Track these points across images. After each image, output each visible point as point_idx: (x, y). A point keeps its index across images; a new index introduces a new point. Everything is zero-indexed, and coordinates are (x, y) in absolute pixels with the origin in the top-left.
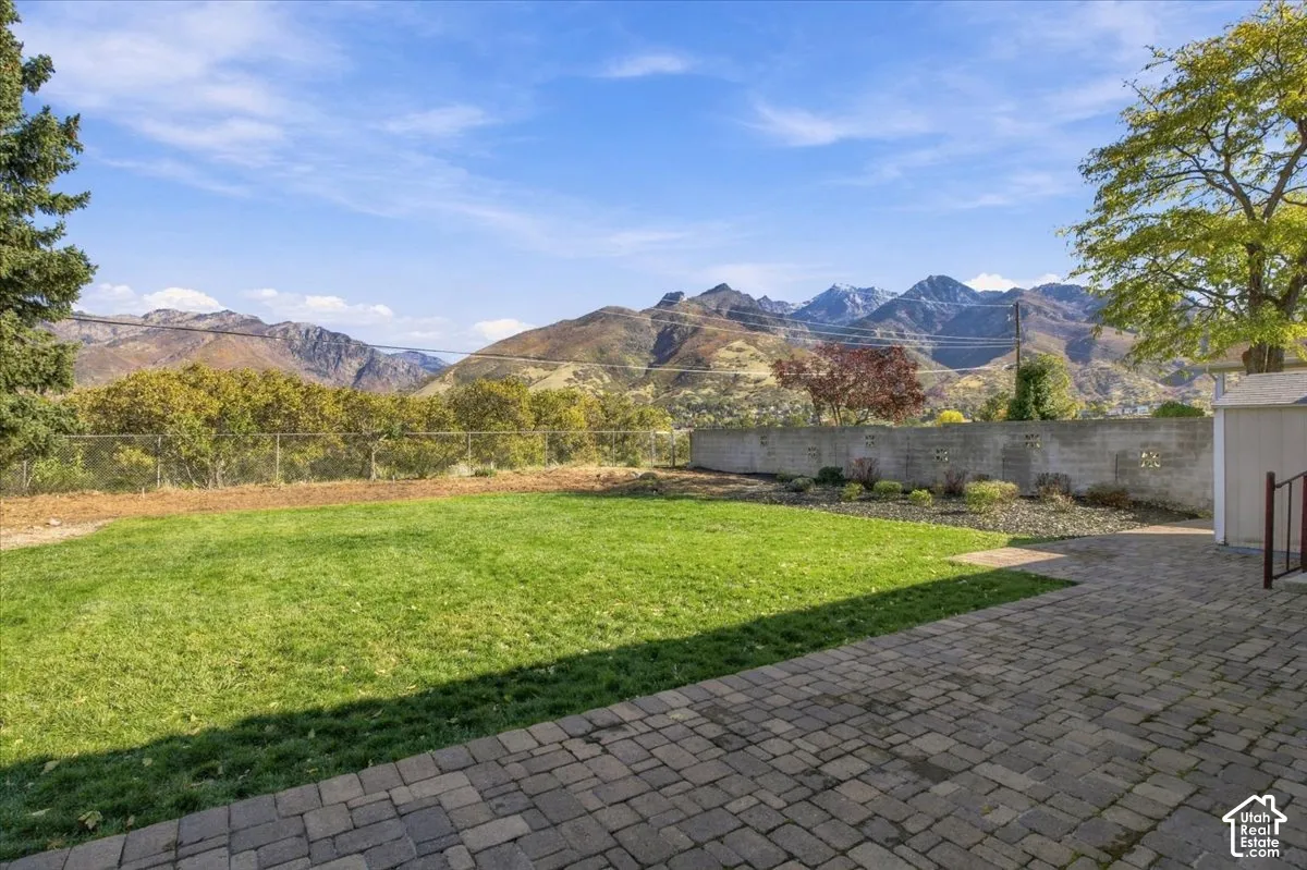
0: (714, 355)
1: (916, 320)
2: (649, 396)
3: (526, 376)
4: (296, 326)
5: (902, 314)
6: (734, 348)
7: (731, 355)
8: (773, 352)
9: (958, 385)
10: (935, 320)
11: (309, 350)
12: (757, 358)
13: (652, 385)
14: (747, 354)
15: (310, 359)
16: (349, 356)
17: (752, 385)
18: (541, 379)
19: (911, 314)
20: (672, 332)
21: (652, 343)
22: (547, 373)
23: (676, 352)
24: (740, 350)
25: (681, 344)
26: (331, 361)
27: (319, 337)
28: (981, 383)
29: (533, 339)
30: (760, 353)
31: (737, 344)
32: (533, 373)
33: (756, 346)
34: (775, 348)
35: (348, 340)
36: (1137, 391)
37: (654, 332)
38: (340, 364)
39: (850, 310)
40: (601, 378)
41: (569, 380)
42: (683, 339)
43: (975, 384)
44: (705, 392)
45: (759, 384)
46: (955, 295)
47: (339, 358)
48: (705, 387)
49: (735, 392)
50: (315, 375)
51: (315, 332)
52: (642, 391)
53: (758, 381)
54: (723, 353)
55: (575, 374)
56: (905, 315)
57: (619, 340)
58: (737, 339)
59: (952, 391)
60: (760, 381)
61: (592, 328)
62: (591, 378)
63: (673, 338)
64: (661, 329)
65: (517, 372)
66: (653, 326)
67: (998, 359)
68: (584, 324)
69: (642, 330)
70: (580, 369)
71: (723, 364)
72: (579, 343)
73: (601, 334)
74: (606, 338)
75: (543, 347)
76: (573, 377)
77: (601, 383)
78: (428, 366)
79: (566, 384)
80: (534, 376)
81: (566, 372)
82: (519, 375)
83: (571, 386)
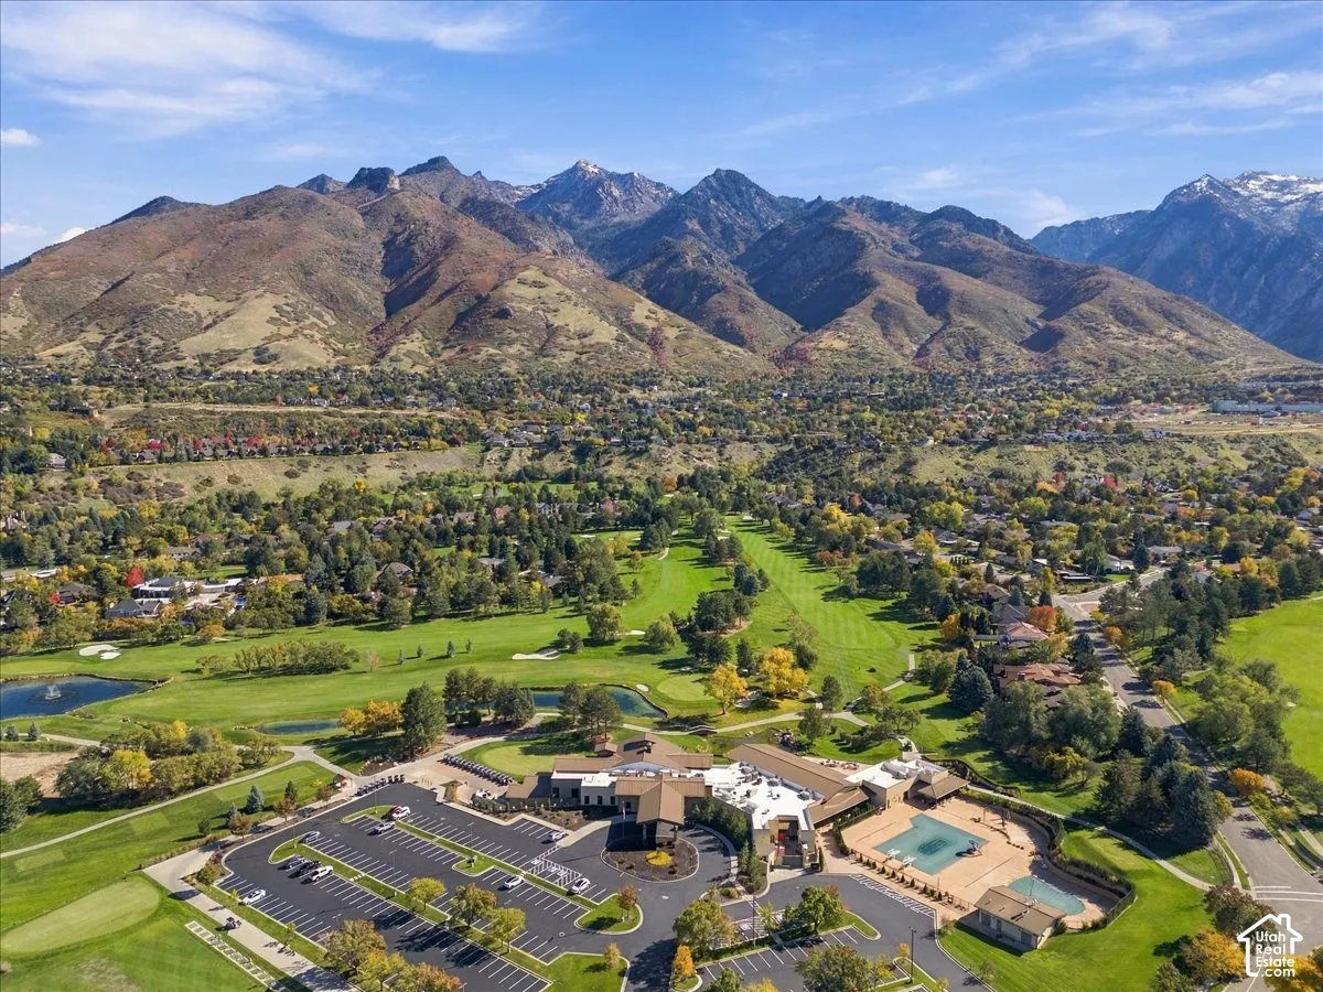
1: (710, 234)
2: (424, 353)
3: (189, 311)
6: (530, 281)
7: (528, 292)
9: (821, 346)
10: (736, 237)
12: (568, 298)
13: (418, 335)
14: (550, 293)
17: (576, 343)
18: (220, 316)
19: (705, 224)
20: (408, 243)
22: (226, 305)
23: (431, 278)
24: (538, 285)
25: (433, 264)
28: (846, 344)
30: (569, 291)
31: (529, 275)
32: (199, 304)
34: (584, 284)
36: (1008, 358)
37: (377, 239)
40: (320, 317)
41: (272, 320)
42: (434, 257)
43: (839, 345)
44: (512, 350)
45: (586, 341)
46: (751, 200)
48: (511, 342)
49: (556, 351)
52: (410, 346)
55: (278, 309)
56: (697, 227)
57: (328, 252)
60: (585, 336)
61: (269, 225)
62: (307, 318)
63: (413, 252)
64: (385, 235)
65: (170, 303)
66: (369, 228)
67: (852, 309)
68: (248, 215)
69: (356, 236)
70: (284, 301)
71: (523, 305)
72: (256, 253)
73: (293, 238)
74: (306, 247)
75: (185, 255)
76: (277, 315)
77: (326, 326)
79: (273, 329)
80: (203, 311)
81: (261, 306)
82: (174, 307)
83: (284, 333)
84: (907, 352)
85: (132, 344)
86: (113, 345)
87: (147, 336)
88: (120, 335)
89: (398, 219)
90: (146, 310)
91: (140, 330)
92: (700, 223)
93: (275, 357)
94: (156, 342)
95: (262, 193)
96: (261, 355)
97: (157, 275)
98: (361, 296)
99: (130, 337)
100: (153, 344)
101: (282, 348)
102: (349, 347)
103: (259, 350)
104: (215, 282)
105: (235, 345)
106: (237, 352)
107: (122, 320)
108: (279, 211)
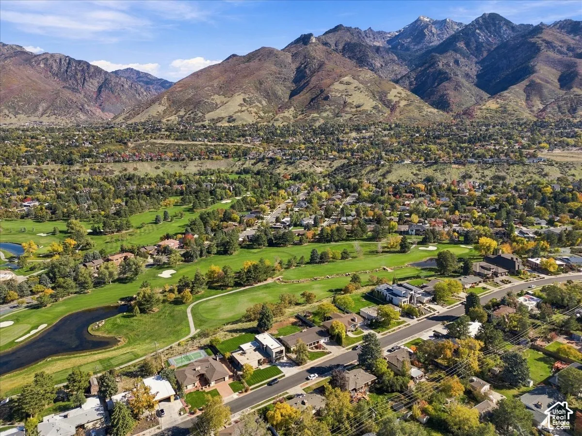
0: (332, 87)
1: (470, 49)
2: (291, 117)
3: (214, 102)
4: (52, 56)
5: (461, 45)
6: (345, 82)
7: (342, 87)
8: (369, 85)
9: (484, 107)
11: (64, 73)
12: (359, 89)
13: (292, 109)
14: (352, 87)
15: (65, 80)
16: (90, 77)
17: (354, 110)
18: (223, 104)
19: (467, 45)
20: (305, 67)
21: (292, 76)
22: (227, 99)
23: (308, 83)
24: (348, 83)
25: (311, 76)
26: (79, 82)
27: (69, 63)
28: (498, 106)
29: (215, 73)
30: (361, 86)
31: (346, 79)
32: (218, 99)
33: (358, 80)
34: (370, 81)
35: (88, 65)
37: (294, 67)
38: (85, 82)
39: (427, 38)
40: (260, 102)
41: (240, 105)
42: (313, 73)
44: (325, 114)
45: (359, 109)
47: (84, 79)
48: (326, 111)
49: (343, 114)
50: (70, 91)
51: (65, 60)
52: (286, 114)
53: (359, 106)
54: (337, 86)
55: (244, 100)
56: (463, 46)
57: (271, 74)
58: (346, 76)
59: (479, 111)
60: (359, 107)
61: (253, 64)
62: (254, 103)
63: (306, 72)
64: (298, 65)
65: (208, 99)
66: (293, 62)
67: (514, 87)
68: (248, 61)
69: (285, 66)
70: (247, 96)
71: (337, 94)
72: (245, 76)
73: (259, 69)
74: (263, 73)
75: (222, 79)
76: (243, 102)
77: (261, 106)
78: (141, 79)
79: (240, 108)
80: (218, 102)
81: (238, 99)
82: (209, 101)
83: (243, 110)
84: (535, 109)
85: (192, 115)
86: (186, 116)
87: (198, 112)
88: (190, 112)
89: (305, 57)
90: (199, 102)
91: (196, 110)
92: (465, 44)
93: (234, 120)
94: (200, 114)
95: (256, 51)
96: (231, 119)
97: (210, 88)
98: (280, 93)
99: (192, 113)
100: (199, 115)
101: (239, 116)
102: (266, 115)
103: (231, 117)
104: (227, 89)
105: (223, 115)
106: (223, 118)
107: (192, 106)
108: (259, 58)
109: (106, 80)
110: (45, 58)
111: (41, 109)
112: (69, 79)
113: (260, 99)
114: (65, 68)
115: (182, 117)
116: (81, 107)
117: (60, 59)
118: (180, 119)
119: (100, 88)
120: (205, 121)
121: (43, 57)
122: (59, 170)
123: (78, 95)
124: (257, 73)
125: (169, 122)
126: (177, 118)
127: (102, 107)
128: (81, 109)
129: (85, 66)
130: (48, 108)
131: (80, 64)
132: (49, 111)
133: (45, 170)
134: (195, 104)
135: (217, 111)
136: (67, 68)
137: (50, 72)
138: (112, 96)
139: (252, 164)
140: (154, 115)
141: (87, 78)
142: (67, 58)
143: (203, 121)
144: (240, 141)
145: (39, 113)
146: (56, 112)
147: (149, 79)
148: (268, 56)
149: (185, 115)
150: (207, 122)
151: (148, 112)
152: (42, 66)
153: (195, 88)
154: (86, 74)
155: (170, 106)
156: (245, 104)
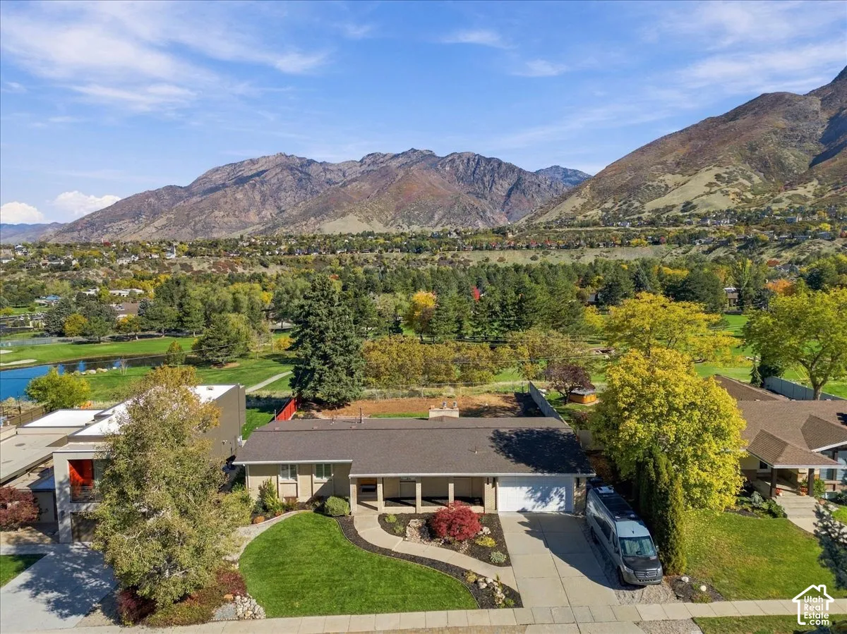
2: (810, 195)
3: (663, 185)
4: (460, 156)
11: (470, 176)
13: (815, 182)
15: (471, 184)
16: (501, 177)
18: (679, 185)
21: (820, 131)
22: (686, 178)
26: (487, 184)
27: (478, 163)
29: (671, 144)
32: (670, 180)
35: (500, 163)
37: (825, 116)
38: (494, 184)
40: (749, 178)
41: (710, 184)
47: (493, 181)
50: (474, 197)
51: (474, 159)
52: (800, 191)
55: (718, 177)
57: (775, 133)
61: (742, 122)
62: (737, 180)
65: (653, 181)
66: (823, 110)
69: (806, 117)
70: (724, 170)
72: (724, 142)
73: (753, 127)
74: (759, 132)
75: (682, 152)
76: (715, 181)
77: (749, 184)
78: (568, 179)
79: (708, 189)
80: (671, 184)
81: (707, 176)
82: (655, 184)
83: (712, 191)
86: (614, 209)
87: (633, 202)
88: (622, 203)
90: (638, 187)
91: (631, 199)
93: (693, 207)
94: (637, 204)
96: (688, 206)
97: (659, 166)
98: (791, 161)
99: (625, 203)
100: (635, 206)
101: (703, 200)
102: (758, 197)
103: (688, 203)
104: (688, 166)
105: (675, 202)
106: (674, 206)
107: (625, 194)
108: (754, 112)
109: (519, 179)
110: (452, 159)
111: (436, 217)
112: (475, 182)
113: (749, 173)
114: (473, 170)
115: (607, 211)
116: (482, 214)
117: (469, 159)
118: (604, 213)
119: (511, 190)
120: (644, 212)
121: (450, 158)
122: (403, 259)
123: (483, 201)
124: (746, 134)
125: (587, 219)
126: (600, 212)
127: (509, 215)
128: (482, 217)
129: (496, 165)
130: (444, 216)
131: (490, 162)
132: (444, 220)
133: (387, 258)
134: (632, 190)
135: (667, 196)
136: (475, 169)
137: (455, 175)
138: (524, 200)
139: (704, 252)
140: (568, 211)
141: (496, 179)
142: (477, 157)
143: (640, 213)
144: (690, 223)
145: (433, 223)
146: (452, 220)
147: (579, 177)
148: (772, 106)
149: (613, 207)
150: (647, 214)
151: (560, 208)
152: (448, 169)
153: (636, 170)
154: (496, 175)
155: (593, 198)
156: (719, 183)
